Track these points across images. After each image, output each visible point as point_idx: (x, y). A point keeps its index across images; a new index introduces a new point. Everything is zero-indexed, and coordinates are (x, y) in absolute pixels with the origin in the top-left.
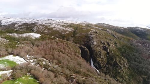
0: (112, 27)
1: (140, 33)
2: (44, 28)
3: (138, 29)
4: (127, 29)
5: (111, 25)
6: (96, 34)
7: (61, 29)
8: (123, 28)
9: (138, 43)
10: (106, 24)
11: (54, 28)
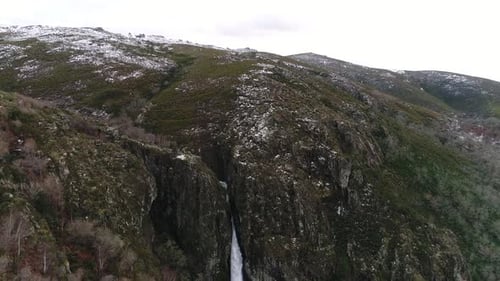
0: (348, 69)
1: (457, 93)
2: (25, 52)
3: (449, 77)
4: (406, 78)
5: (344, 63)
6: (274, 82)
7: (107, 62)
8: (392, 73)
9: (468, 131)
10: (325, 57)
11: (80, 52)
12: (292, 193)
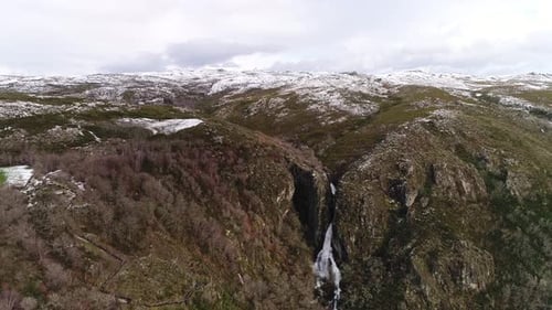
2: (285, 103)
7: (329, 109)
11: (315, 102)
12: (363, 202)
